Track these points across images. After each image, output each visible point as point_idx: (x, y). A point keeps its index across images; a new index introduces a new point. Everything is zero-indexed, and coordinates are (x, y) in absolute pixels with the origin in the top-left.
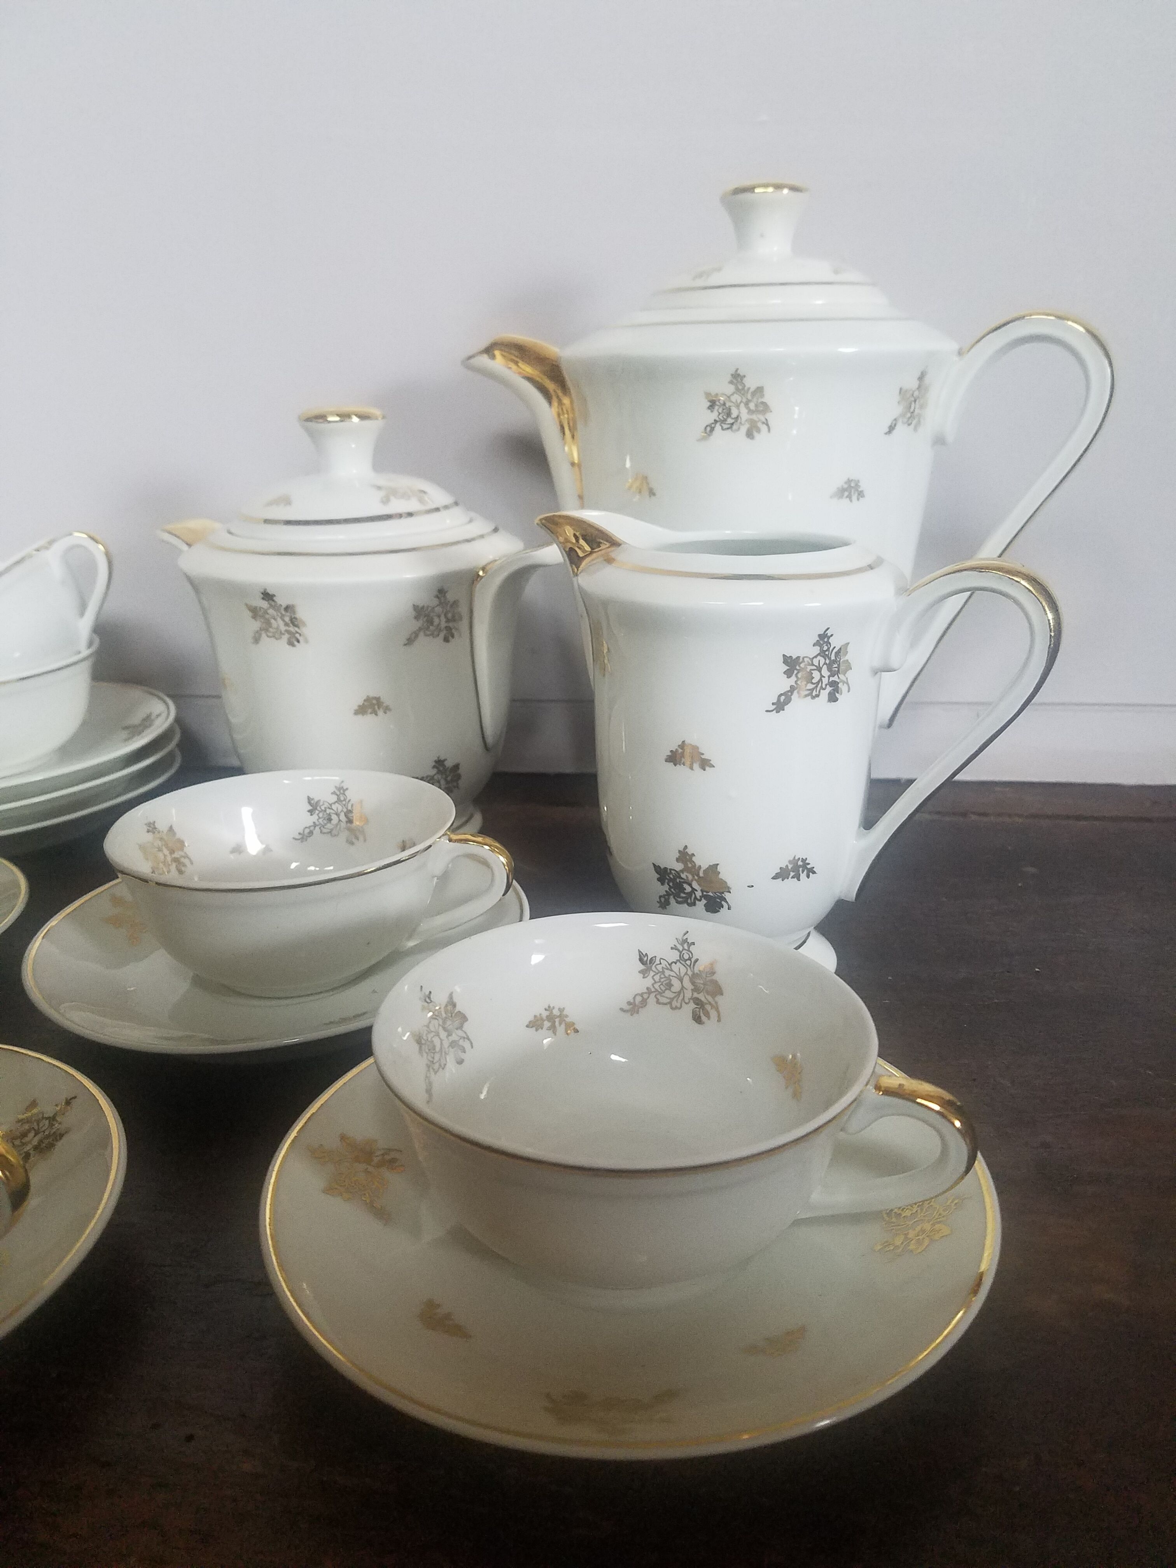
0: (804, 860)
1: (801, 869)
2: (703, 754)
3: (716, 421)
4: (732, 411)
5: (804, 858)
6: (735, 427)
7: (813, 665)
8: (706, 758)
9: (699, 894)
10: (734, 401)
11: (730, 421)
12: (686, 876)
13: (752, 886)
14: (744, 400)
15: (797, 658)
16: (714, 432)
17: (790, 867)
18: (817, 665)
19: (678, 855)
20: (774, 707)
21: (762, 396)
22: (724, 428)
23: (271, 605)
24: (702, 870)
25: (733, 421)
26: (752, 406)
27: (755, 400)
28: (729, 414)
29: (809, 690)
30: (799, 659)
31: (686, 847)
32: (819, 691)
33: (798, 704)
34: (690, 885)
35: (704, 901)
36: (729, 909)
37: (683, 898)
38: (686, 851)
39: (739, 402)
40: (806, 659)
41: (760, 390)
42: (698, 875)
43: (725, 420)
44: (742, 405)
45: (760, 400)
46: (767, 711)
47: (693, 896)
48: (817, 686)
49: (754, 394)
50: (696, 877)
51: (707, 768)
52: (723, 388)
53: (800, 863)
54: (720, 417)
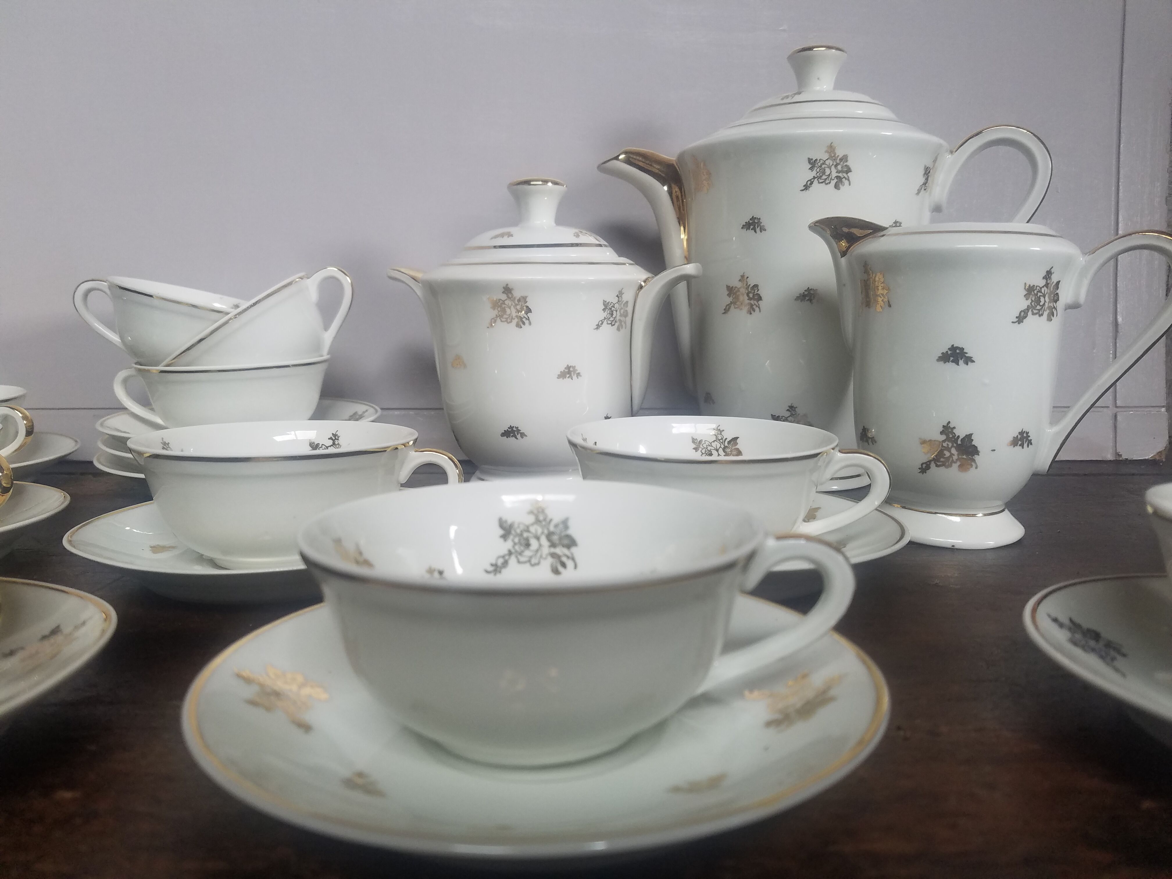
0: (1027, 433)
1: (1025, 440)
2: (967, 353)
3: (814, 178)
4: (826, 171)
5: (1028, 432)
6: (827, 182)
7: (1041, 292)
8: (969, 356)
9: (955, 457)
10: (828, 164)
11: (824, 177)
12: (947, 444)
13: (995, 450)
14: (835, 164)
15: (1033, 286)
16: (813, 185)
17: (1019, 436)
18: (1043, 292)
19: (941, 429)
20: (1017, 319)
21: (847, 161)
22: (820, 182)
23: (508, 297)
24: (960, 439)
25: (826, 177)
26: (839, 167)
27: (842, 163)
28: (824, 173)
29: (1038, 310)
30: (1034, 288)
31: (949, 422)
32: (1043, 312)
33: (1031, 320)
34: (950, 451)
35: (958, 463)
36: (976, 468)
37: (942, 462)
38: (949, 425)
39: (831, 165)
40: (1038, 288)
41: (845, 158)
42: (957, 443)
43: (821, 177)
44: (833, 167)
45: (845, 164)
46: (1013, 322)
47: (951, 459)
48: (1042, 308)
49: (841, 160)
50: (955, 445)
51: (969, 363)
52: (821, 155)
53: (1025, 435)
54: (818, 174)
